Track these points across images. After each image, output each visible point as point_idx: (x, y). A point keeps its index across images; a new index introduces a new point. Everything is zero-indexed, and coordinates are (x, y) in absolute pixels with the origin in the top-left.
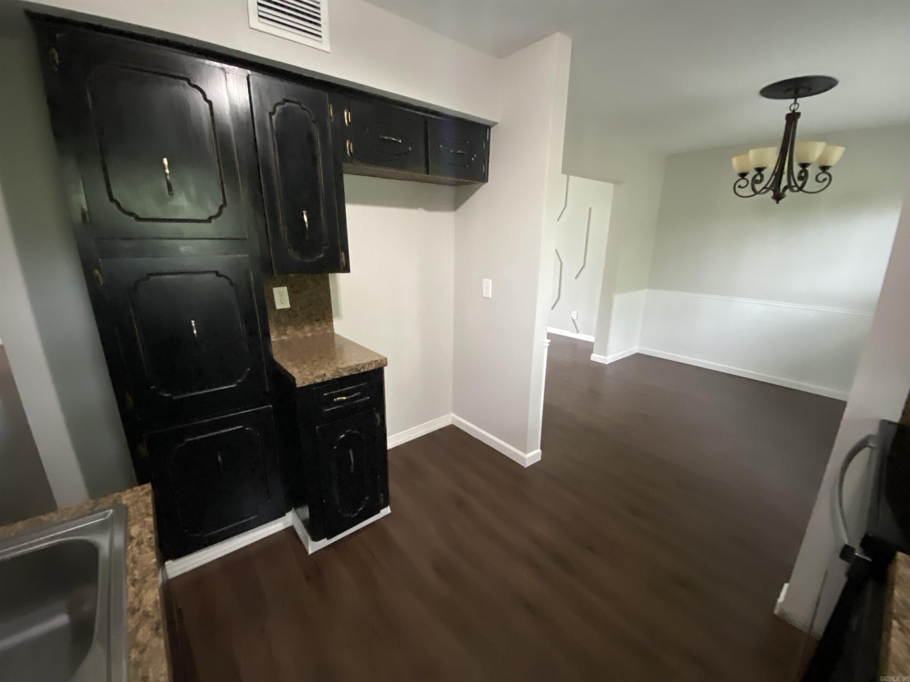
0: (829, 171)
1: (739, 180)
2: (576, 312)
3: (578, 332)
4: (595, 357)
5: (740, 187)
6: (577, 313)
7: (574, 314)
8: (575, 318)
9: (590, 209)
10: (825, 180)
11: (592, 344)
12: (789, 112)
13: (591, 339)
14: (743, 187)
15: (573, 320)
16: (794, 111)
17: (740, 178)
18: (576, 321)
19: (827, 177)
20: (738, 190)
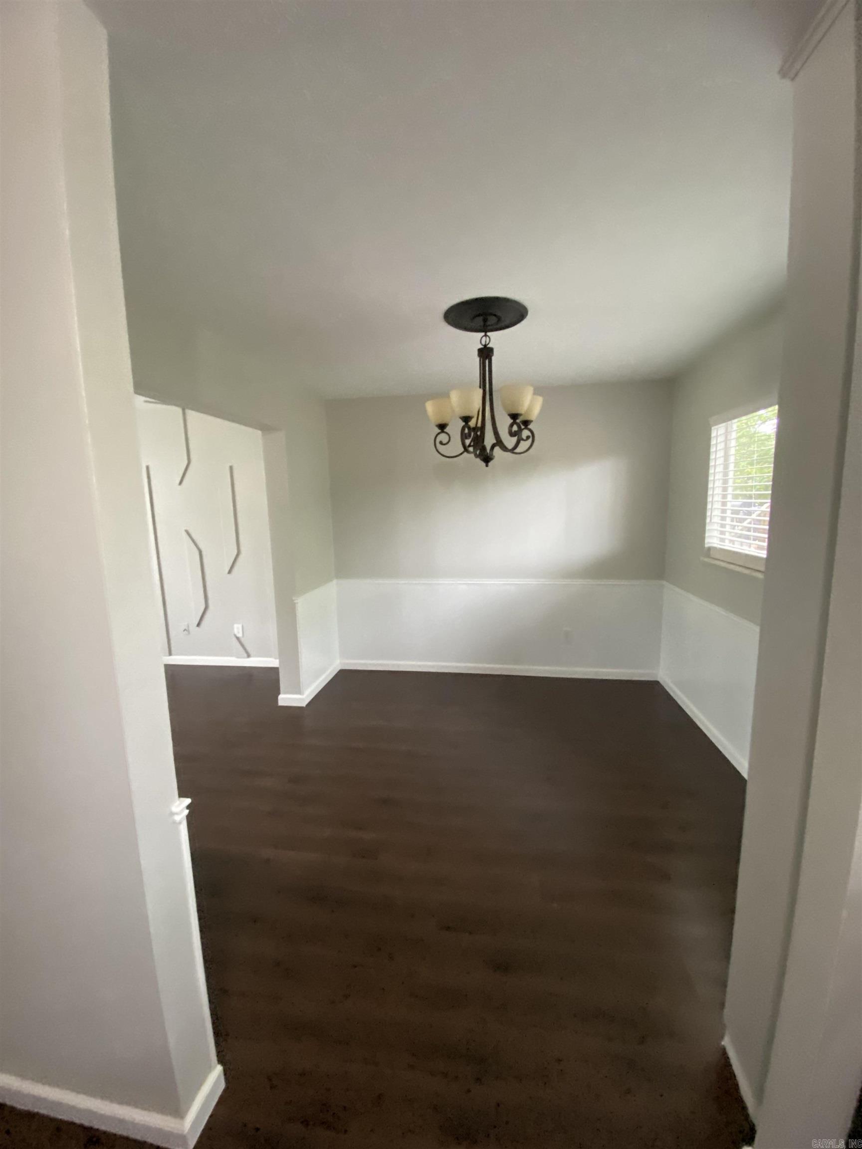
0: (530, 427)
1: (439, 434)
2: (240, 626)
3: (249, 656)
4: (286, 699)
5: (441, 443)
6: (243, 626)
7: (238, 628)
8: (240, 635)
9: (231, 468)
10: (528, 437)
11: (275, 670)
12: (481, 346)
13: (273, 662)
14: (444, 444)
15: (238, 638)
16: (485, 346)
17: (440, 431)
18: (243, 640)
19: (529, 433)
20: (441, 448)
